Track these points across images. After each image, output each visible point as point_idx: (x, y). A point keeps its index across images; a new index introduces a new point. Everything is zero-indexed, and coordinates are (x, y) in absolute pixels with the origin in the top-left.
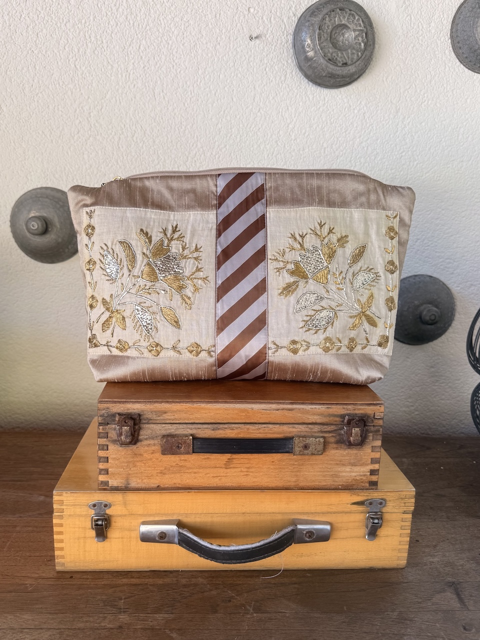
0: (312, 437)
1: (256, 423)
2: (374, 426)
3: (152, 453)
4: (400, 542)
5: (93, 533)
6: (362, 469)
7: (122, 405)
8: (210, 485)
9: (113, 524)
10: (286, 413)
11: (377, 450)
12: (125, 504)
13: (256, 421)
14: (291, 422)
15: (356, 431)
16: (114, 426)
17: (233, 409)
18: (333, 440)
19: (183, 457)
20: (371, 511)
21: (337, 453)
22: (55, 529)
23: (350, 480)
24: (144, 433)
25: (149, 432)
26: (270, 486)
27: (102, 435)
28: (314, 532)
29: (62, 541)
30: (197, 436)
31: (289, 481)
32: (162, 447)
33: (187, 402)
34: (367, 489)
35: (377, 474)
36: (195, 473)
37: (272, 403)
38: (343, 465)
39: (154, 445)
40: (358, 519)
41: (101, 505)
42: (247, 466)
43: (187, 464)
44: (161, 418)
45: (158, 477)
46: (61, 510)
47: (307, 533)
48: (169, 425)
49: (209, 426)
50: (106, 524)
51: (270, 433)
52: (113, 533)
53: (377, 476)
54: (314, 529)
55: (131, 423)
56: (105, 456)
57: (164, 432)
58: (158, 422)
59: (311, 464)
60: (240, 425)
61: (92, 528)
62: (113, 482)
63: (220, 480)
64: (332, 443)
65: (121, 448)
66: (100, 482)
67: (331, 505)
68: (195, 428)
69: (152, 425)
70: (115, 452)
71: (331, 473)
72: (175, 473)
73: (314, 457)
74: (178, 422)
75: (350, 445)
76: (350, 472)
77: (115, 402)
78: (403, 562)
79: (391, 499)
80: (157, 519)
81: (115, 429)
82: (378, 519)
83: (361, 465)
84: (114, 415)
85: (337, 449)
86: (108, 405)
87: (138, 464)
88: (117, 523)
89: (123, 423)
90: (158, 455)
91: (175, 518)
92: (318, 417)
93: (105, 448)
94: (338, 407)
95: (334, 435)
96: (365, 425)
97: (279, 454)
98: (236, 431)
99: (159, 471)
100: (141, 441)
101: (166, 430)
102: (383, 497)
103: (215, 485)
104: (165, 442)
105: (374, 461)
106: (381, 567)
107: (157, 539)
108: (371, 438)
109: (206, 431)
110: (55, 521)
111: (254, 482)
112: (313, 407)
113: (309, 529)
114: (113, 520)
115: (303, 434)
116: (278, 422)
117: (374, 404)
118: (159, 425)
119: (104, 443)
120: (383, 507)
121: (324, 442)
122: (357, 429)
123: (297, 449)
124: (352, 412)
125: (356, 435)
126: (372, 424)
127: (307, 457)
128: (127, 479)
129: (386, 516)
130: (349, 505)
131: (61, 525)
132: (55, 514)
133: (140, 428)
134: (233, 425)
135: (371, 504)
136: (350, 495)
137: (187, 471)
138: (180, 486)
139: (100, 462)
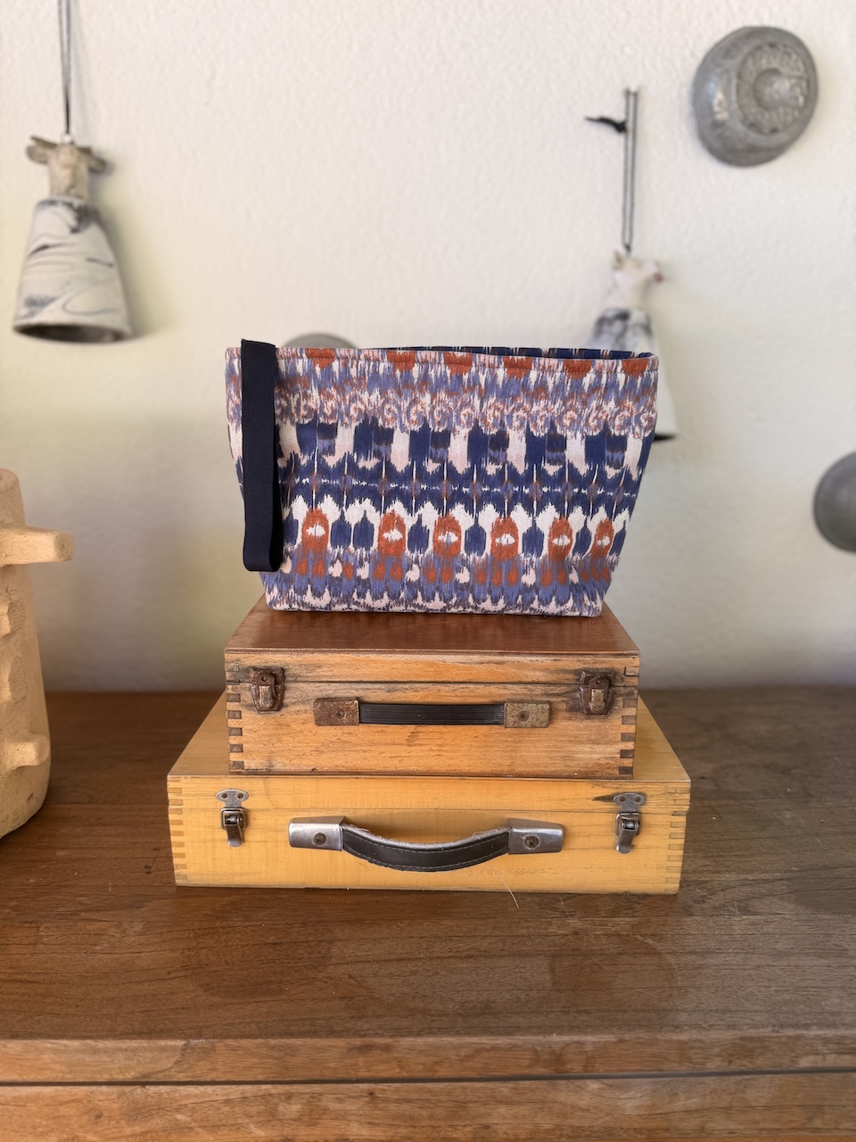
0: (532, 702)
1: (450, 682)
2: (624, 686)
3: (303, 723)
4: (669, 857)
5: (224, 834)
6: (608, 749)
7: (258, 656)
8: (387, 769)
9: (253, 822)
10: (493, 667)
11: (630, 722)
12: (268, 794)
13: (450, 680)
14: (501, 681)
15: (596, 693)
16: (248, 685)
17: (416, 662)
18: (564, 706)
19: (347, 729)
20: (624, 810)
21: (568, 726)
22: (173, 828)
23: (591, 765)
24: (289, 696)
25: (298, 693)
26: (473, 771)
27: (231, 697)
28: (538, 838)
29: (181, 845)
30: (366, 699)
31: (501, 765)
32: (315, 714)
33: (349, 652)
34: (616, 778)
35: (631, 756)
36: (365, 751)
37: (473, 653)
38: (580, 742)
39: (306, 712)
40: (604, 821)
41: (234, 795)
42: (439, 742)
43: (354, 739)
44: (314, 674)
45: (312, 757)
46: (179, 802)
47: (527, 838)
48: (325, 684)
49: (383, 686)
50: (241, 822)
51: (470, 696)
52: (252, 835)
53: (632, 760)
54: (538, 834)
55: (270, 680)
56: (237, 726)
57: (320, 695)
58: (309, 679)
59: (532, 741)
60: (427, 685)
61: (223, 827)
62: (250, 764)
63: (400, 761)
64: (562, 710)
65: (259, 716)
66: (231, 763)
67: (564, 800)
68: (363, 689)
69: (301, 685)
70: (250, 720)
71: (563, 754)
72: (337, 751)
73: (536, 731)
74: (337, 680)
75: (590, 714)
76: (591, 753)
77: (248, 651)
78: (673, 886)
79: (653, 793)
80: (313, 815)
81: (250, 689)
82: (633, 822)
83: (607, 743)
84: (247, 670)
85: (570, 719)
86: (238, 656)
87: (284, 738)
88: (257, 820)
89: (260, 681)
90: (312, 725)
91: (339, 813)
92: (541, 674)
93: (237, 715)
94: (571, 658)
95: (565, 699)
96: (611, 685)
97: (485, 726)
98: (421, 693)
99: (313, 749)
100: (287, 706)
101: (321, 691)
102: (641, 790)
103: (394, 769)
104: (320, 708)
105: (625, 738)
106: (640, 892)
107: (313, 843)
108: (621, 704)
109: (379, 693)
110: (171, 817)
111: (449, 765)
112: (534, 658)
113: (530, 833)
114: (252, 816)
115: (518, 698)
116: (483, 680)
117: (624, 655)
118: (312, 684)
119: (236, 709)
120: (642, 805)
121: (550, 709)
122: (597, 691)
123: (510, 720)
124: (591, 666)
125: (597, 699)
126: (622, 684)
127: (525, 731)
128: (270, 759)
129: (647, 819)
130: (590, 801)
131: (180, 823)
132: (170, 807)
133: (284, 689)
134: (417, 685)
135: (622, 799)
136: (591, 786)
137: (353, 749)
138: (344, 770)
139: (230, 735)
